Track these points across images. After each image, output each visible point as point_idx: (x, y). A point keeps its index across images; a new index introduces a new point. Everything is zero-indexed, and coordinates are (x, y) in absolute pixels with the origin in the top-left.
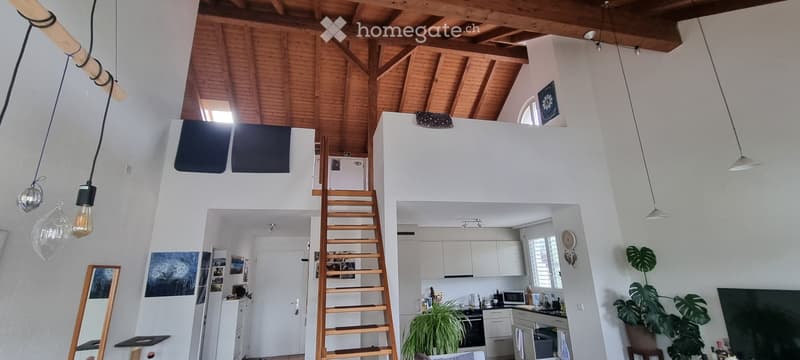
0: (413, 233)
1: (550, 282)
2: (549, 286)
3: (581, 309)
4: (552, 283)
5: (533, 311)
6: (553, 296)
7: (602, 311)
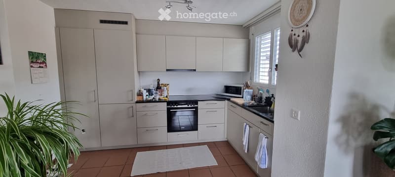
0: (126, 23)
1: (267, 78)
2: (267, 82)
3: (296, 118)
4: (270, 80)
5: (243, 106)
6: (268, 91)
7: (334, 129)
